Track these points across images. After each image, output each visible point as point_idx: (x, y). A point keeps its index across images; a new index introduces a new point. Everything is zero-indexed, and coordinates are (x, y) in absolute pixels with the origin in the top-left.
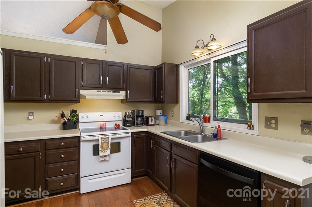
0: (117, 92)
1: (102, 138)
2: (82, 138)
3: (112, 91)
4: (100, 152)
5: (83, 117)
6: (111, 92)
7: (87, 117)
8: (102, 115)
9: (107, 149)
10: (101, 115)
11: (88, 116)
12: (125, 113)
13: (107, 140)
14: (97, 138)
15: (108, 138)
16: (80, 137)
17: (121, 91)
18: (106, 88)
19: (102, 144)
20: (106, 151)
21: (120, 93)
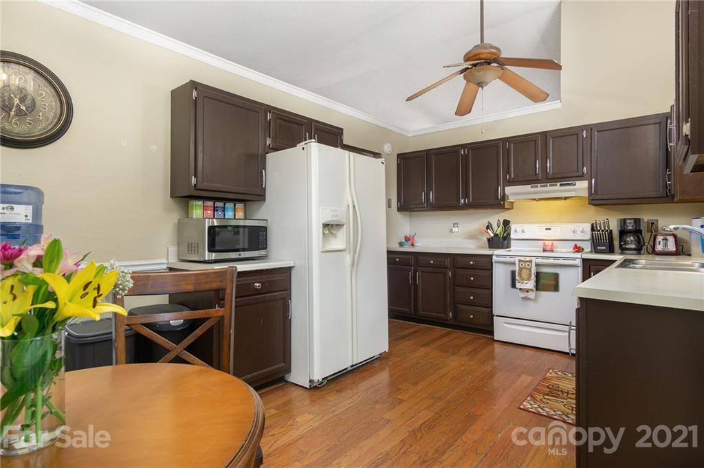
0: (568, 184)
1: (520, 261)
2: (494, 257)
3: (558, 184)
4: (516, 282)
5: (516, 231)
6: (556, 185)
7: (523, 231)
8: (550, 229)
9: (529, 279)
10: (547, 229)
11: (525, 230)
12: (592, 225)
13: (528, 265)
14: (512, 260)
15: (531, 261)
16: (492, 256)
17: (577, 182)
18: (547, 179)
19: (521, 269)
20: (525, 282)
21: (575, 185)
